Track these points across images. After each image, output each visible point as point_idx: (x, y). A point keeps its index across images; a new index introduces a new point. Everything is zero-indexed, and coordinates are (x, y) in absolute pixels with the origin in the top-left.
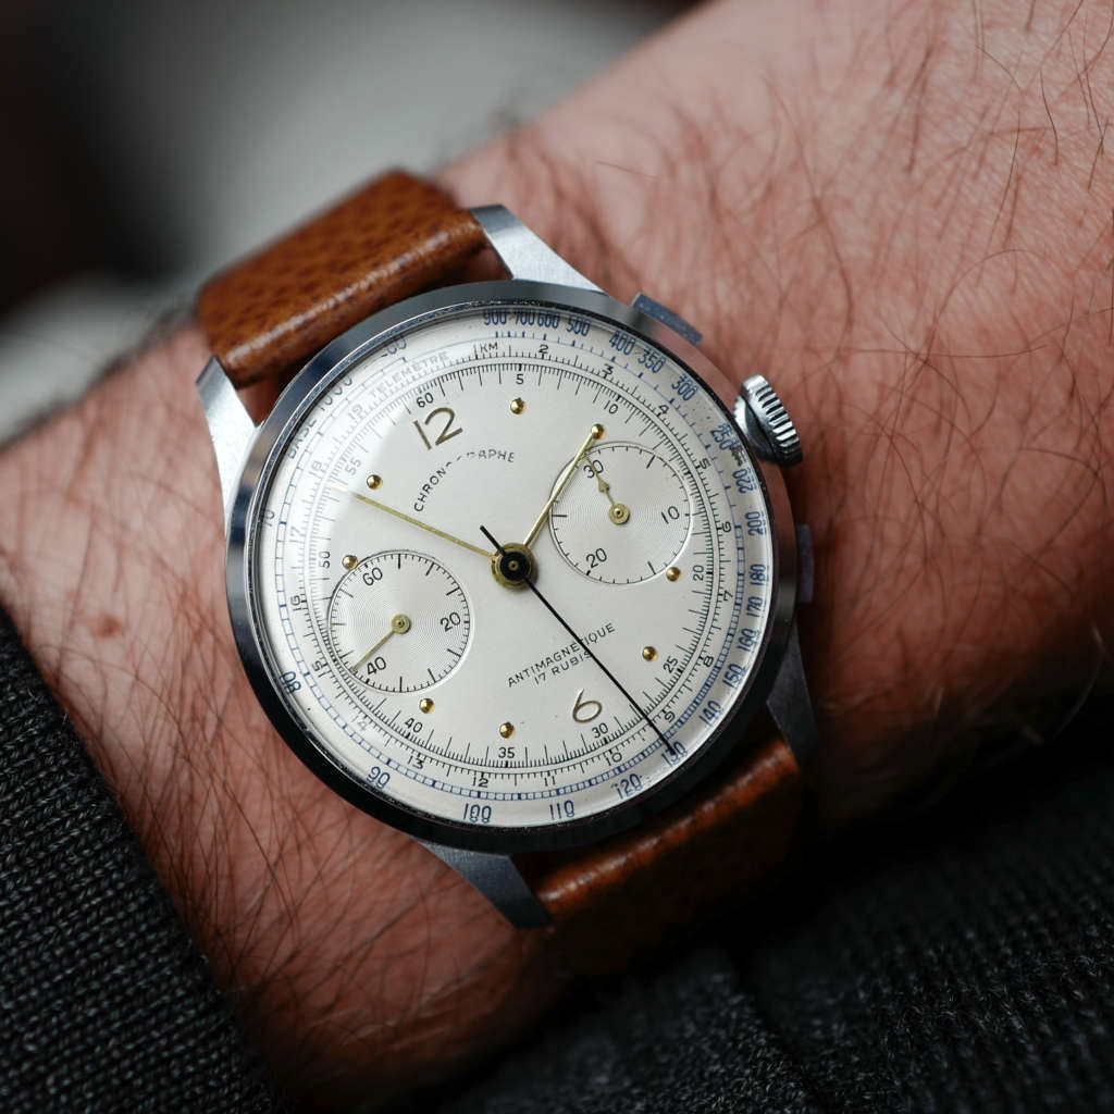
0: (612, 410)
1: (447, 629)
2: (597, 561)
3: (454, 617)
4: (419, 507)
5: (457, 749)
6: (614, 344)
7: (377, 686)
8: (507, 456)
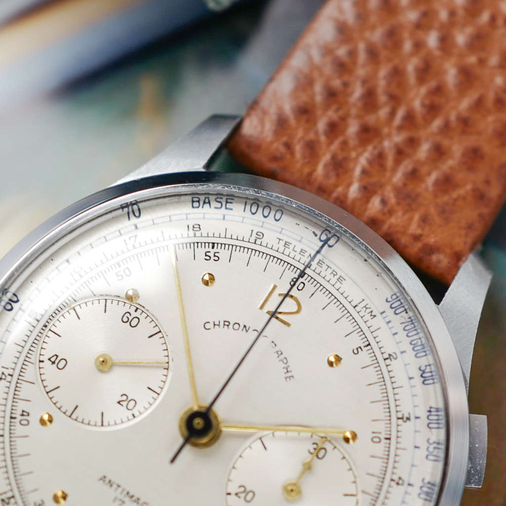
0: (375, 439)
1: (119, 402)
2: (243, 495)
3: (132, 403)
4: (207, 326)
5: (23, 465)
6: (430, 411)
7: (42, 371)
8: (289, 374)
